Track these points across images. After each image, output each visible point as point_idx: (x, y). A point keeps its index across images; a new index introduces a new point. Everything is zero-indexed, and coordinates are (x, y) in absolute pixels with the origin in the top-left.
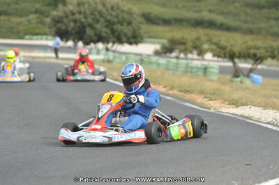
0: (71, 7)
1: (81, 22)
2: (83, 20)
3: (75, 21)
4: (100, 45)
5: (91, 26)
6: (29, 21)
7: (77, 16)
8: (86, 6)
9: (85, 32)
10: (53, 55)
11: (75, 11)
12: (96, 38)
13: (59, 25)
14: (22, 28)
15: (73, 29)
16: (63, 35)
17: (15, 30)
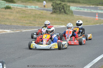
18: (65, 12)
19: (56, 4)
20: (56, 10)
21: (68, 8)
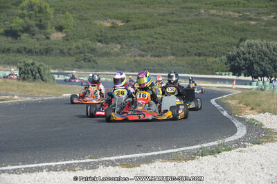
0: (242, 49)
1: (250, 60)
2: (252, 58)
3: (245, 59)
4: (266, 79)
5: (257, 63)
6: (221, 60)
7: (247, 56)
9: (253, 68)
11: (245, 52)
12: (262, 73)
13: (232, 63)
14: (215, 66)
15: (244, 66)
16: (236, 70)
17: (209, 68)
18: (42, 79)
19: (25, 64)
20: (26, 76)
21: (47, 72)
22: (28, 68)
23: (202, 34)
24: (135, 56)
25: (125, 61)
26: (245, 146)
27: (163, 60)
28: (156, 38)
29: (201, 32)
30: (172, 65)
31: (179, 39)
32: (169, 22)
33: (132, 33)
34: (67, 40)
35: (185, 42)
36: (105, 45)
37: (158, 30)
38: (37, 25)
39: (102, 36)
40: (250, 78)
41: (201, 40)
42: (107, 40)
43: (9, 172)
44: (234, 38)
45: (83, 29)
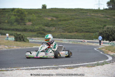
0: (105, 29)
1: (108, 34)
2: (109, 33)
3: (106, 34)
4: (114, 42)
5: (111, 35)
6: (96, 34)
7: (107, 32)
8: (110, 29)
9: (109, 37)
10: (99, 44)
11: (106, 30)
12: (113, 39)
14: (93, 36)
15: (105, 36)
17: (91, 37)
18: (24, 41)
19: (17, 34)
21: (26, 38)
22: (18, 36)
23: (88, 24)
24: (61, 32)
25: (57, 34)
26: (113, 63)
27: (72, 34)
28: (70, 25)
29: (88, 23)
30: (76, 36)
31: (79, 25)
32: (75, 18)
33: (59, 23)
34: (33, 25)
35: (81, 26)
36: (49, 28)
37: (70, 21)
38: (21, 19)
39: (47, 24)
40: (108, 42)
41: (88, 26)
42: (49, 25)
43: (25, 69)
44: (101, 25)
45: (40, 21)
